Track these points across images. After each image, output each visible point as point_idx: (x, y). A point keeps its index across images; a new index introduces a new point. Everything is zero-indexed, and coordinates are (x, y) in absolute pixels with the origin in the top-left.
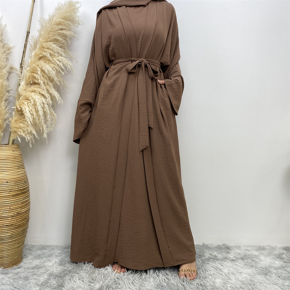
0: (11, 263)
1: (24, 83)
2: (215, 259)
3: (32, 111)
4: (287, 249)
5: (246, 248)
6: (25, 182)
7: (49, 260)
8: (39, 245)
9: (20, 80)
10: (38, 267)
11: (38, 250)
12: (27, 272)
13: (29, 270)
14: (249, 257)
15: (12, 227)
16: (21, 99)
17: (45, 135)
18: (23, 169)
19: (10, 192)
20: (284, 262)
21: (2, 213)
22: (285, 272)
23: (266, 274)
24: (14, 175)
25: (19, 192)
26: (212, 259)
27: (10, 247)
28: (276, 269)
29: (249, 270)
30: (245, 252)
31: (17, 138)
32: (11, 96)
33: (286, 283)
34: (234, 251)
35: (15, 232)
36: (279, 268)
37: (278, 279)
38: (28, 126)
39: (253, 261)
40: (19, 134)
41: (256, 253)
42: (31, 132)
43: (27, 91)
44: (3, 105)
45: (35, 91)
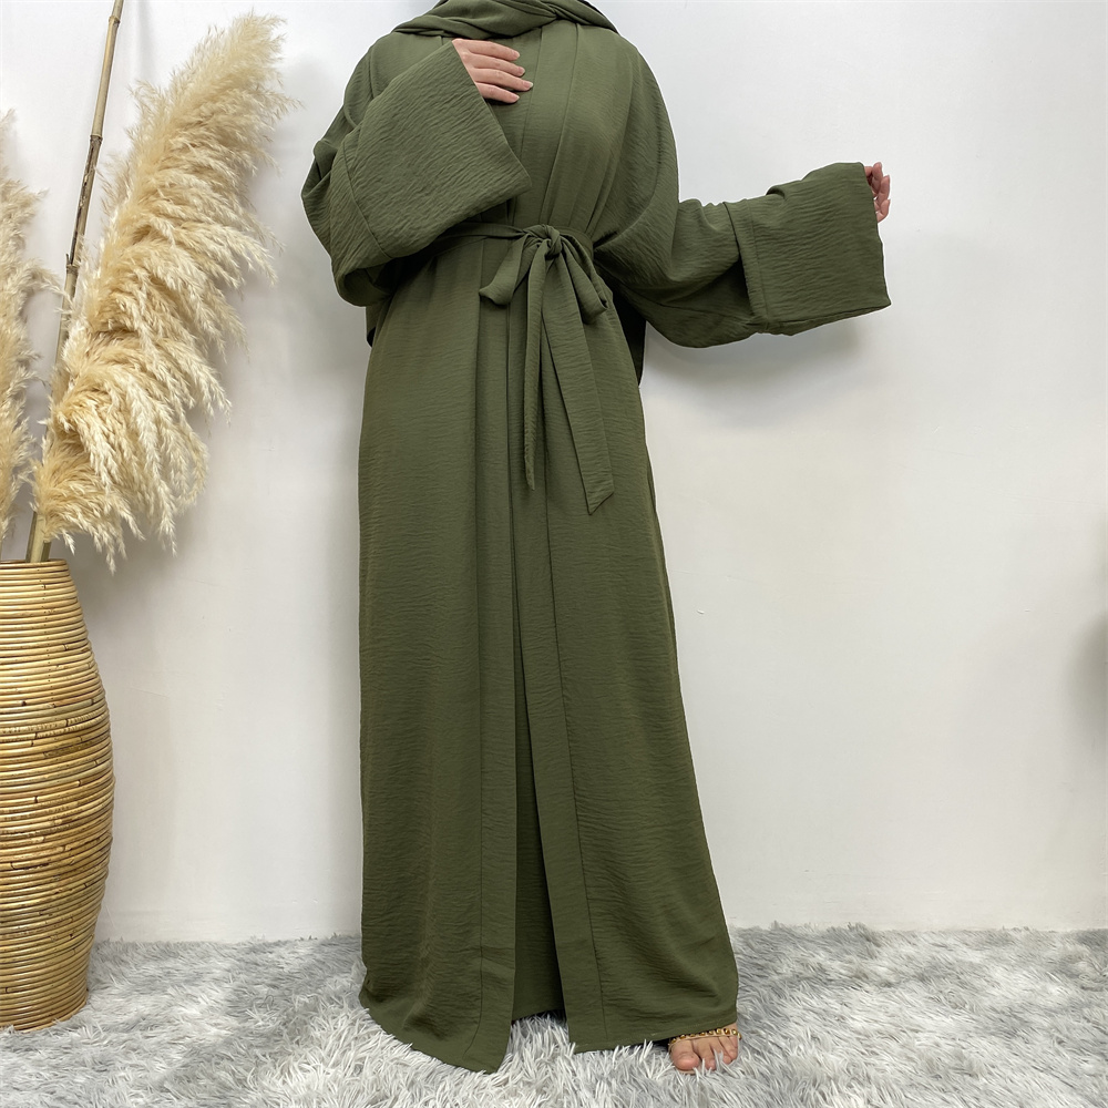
0: (44, 1010)
1: (83, 328)
2: (819, 979)
3: (114, 433)
4: (1093, 940)
5: (939, 940)
6: (93, 704)
7: (192, 998)
8: (151, 944)
9: (69, 316)
10: (145, 1024)
11: (146, 959)
12: (105, 1042)
13: (113, 1036)
14: (949, 971)
15: (45, 874)
16: (71, 387)
17: (167, 525)
18: (83, 652)
19: (35, 742)
20: (1079, 990)
21: (6, 820)
22: (1084, 1023)
23: (1012, 1034)
24: (50, 677)
25: (70, 741)
26: (808, 978)
27: (39, 948)
28: (1050, 1012)
29: (947, 1020)
30: (934, 954)
31: (61, 536)
32: (35, 379)
33: (1086, 1066)
34: (892, 950)
35: (57, 893)
36: (1063, 1010)
37: (1058, 1052)
38: (101, 491)
39: (963, 984)
40: (68, 521)
41: (976, 957)
42: (113, 510)
43: (97, 360)
44: (6, 415)
45: (126, 362)
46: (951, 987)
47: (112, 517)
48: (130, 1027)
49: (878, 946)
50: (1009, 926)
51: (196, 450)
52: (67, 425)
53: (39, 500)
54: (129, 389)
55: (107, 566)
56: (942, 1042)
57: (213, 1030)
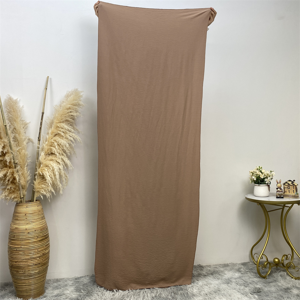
1: (44, 154)
3: (51, 175)
4: (244, 264)
5: (215, 266)
6: (46, 230)
10: (59, 295)
14: (217, 272)
16: (41, 166)
17: (61, 192)
18: (44, 219)
19: (37, 238)
20: (241, 274)
22: (242, 280)
23: (228, 283)
24: (40, 225)
28: (235, 279)
29: (217, 282)
30: (214, 269)
31: (40, 196)
33: (241, 288)
34: (206, 269)
36: (238, 278)
37: (237, 286)
38: (48, 187)
39: (220, 275)
40: (41, 193)
42: (51, 191)
43: (47, 160)
44: (25, 170)
45: (53, 160)
46: (218, 275)
47: (51, 192)
48: (56, 296)
49: (203, 268)
50: (228, 263)
51: (66, 176)
52: (41, 174)
53: (35, 189)
54: (54, 167)
55: (49, 201)
56: (216, 286)
57: (74, 295)
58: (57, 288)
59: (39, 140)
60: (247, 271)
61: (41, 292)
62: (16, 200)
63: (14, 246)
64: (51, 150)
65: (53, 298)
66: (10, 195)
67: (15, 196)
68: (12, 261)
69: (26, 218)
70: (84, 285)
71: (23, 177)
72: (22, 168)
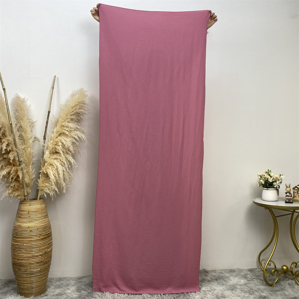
3: (55, 174)
6: (50, 228)
15: (41, 264)
16: (46, 164)
17: (64, 191)
18: (47, 218)
19: (40, 237)
20: (247, 281)
24: (42, 223)
25: (45, 236)
29: (221, 288)
30: (219, 274)
31: (44, 194)
33: (246, 295)
34: (211, 274)
35: (43, 268)
36: (243, 285)
37: (241, 293)
38: (52, 185)
39: (224, 280)
40: (45, 191)
43: (51, 159)
44: (30, 168)
45: (57, 159)
46: (222, 281)
47: (54, 190)
48: (57, 295)
51: (70, 175)
52: (45, 173)
53: (39, 187)
54: (58, 166)
56: (219, 292)
57: (75, 295)
58: (59, 287)
59: (45, 139)
60: (253, 277)
61: (42, 291)
62: (20, 198)
63: (16, 243)
64: (56, 148)
65: (54, 297)
66: (14, 193)
67: (19, 194)
68: (14, 258)
69: (29, 216)
70: (85, 285)
71: (28, 176)
72: (27, 166)
